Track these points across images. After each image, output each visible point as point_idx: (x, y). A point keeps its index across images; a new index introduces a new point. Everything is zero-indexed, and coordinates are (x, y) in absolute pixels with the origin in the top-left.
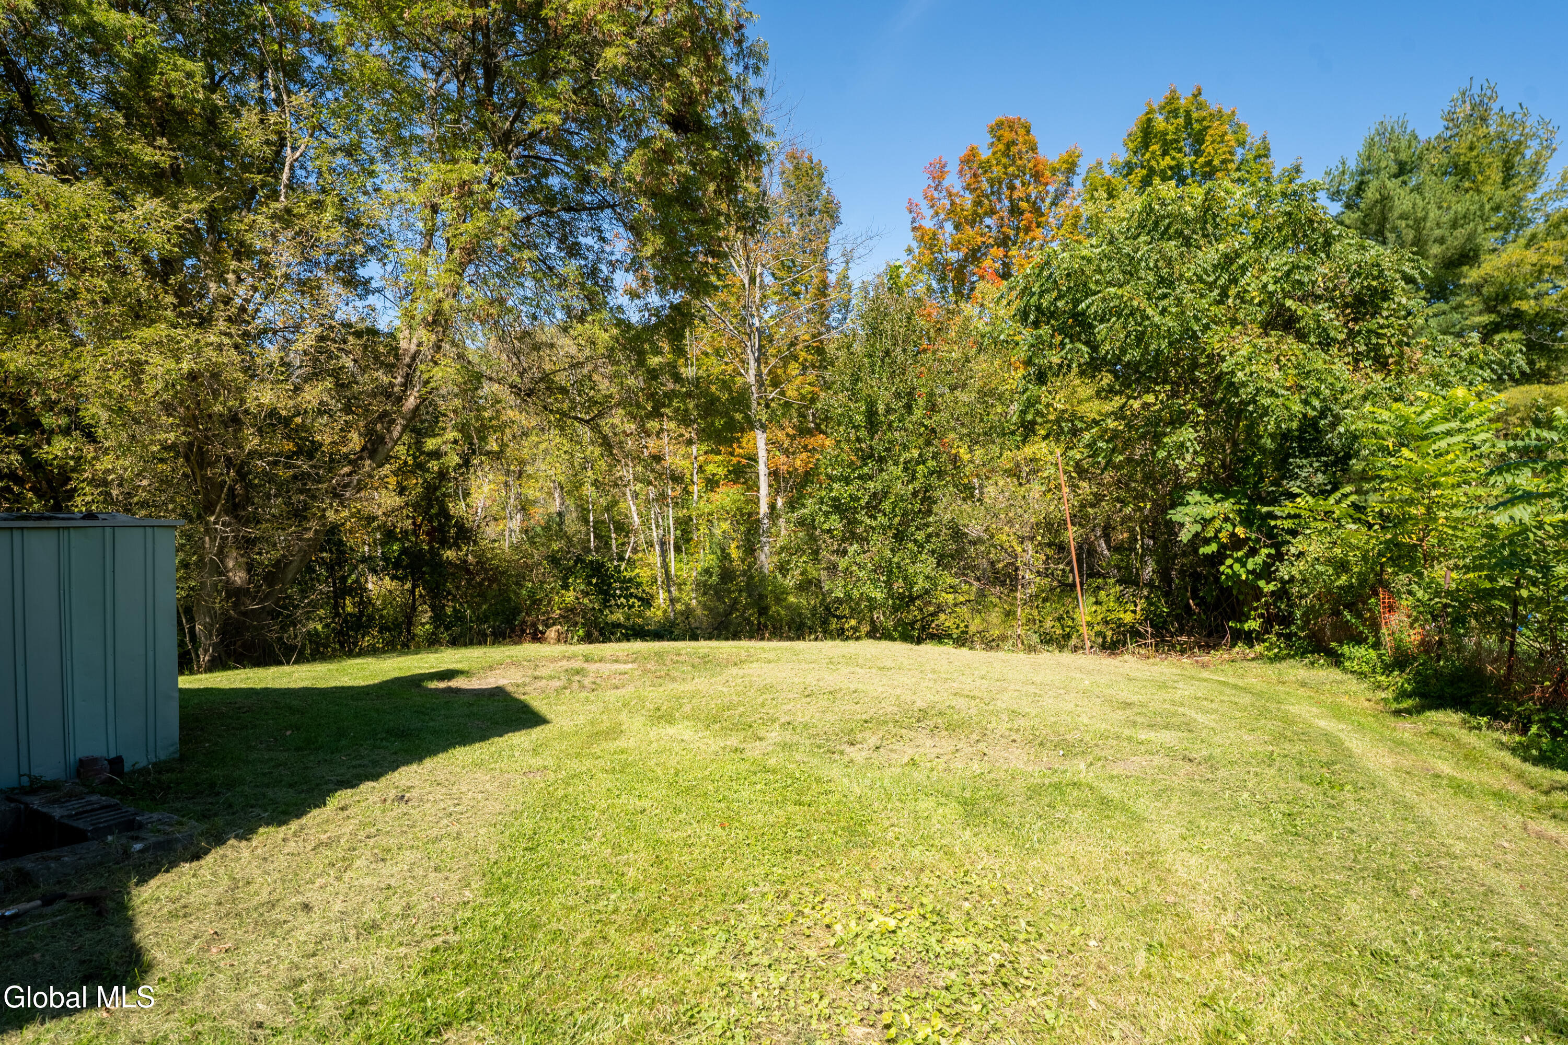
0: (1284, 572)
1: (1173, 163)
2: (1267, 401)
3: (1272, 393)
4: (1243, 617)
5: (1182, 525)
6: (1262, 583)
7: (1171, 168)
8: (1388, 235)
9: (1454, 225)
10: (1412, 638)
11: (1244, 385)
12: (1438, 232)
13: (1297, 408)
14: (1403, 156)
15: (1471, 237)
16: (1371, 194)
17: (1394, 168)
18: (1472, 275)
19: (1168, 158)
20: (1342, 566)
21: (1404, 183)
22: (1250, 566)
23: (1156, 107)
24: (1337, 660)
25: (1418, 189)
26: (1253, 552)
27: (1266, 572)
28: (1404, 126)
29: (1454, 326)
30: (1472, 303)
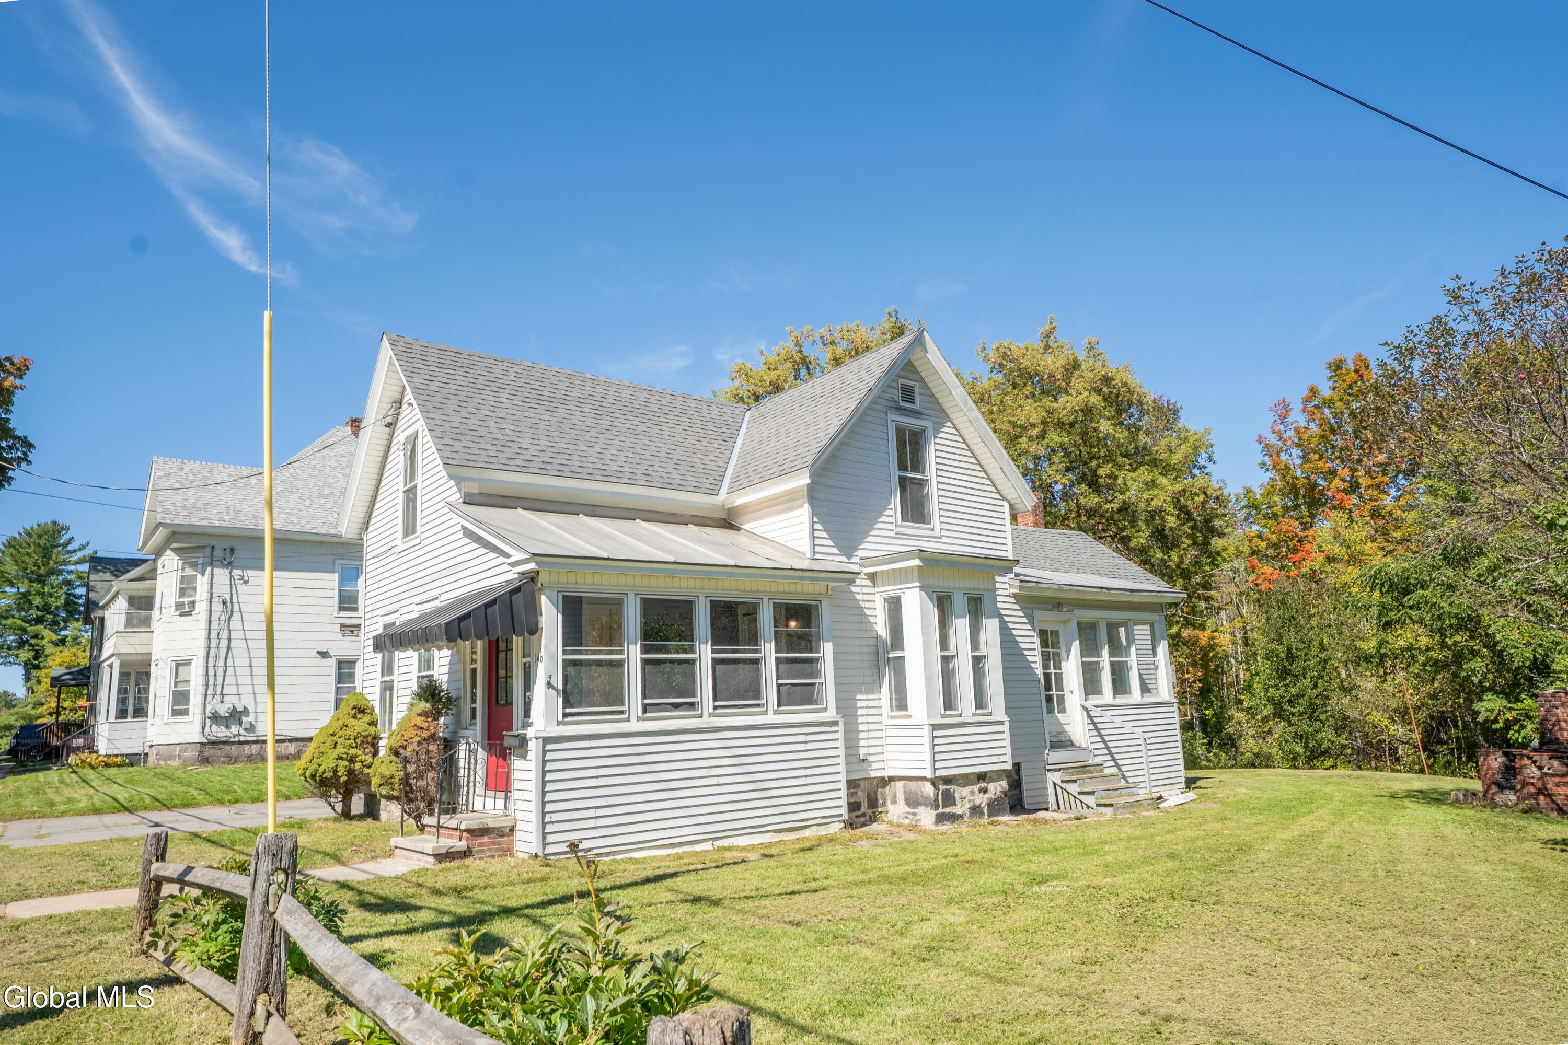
2: (1512, 651)
3: (1514, 646)
11: (1500, 641)
13: (1529, 654)
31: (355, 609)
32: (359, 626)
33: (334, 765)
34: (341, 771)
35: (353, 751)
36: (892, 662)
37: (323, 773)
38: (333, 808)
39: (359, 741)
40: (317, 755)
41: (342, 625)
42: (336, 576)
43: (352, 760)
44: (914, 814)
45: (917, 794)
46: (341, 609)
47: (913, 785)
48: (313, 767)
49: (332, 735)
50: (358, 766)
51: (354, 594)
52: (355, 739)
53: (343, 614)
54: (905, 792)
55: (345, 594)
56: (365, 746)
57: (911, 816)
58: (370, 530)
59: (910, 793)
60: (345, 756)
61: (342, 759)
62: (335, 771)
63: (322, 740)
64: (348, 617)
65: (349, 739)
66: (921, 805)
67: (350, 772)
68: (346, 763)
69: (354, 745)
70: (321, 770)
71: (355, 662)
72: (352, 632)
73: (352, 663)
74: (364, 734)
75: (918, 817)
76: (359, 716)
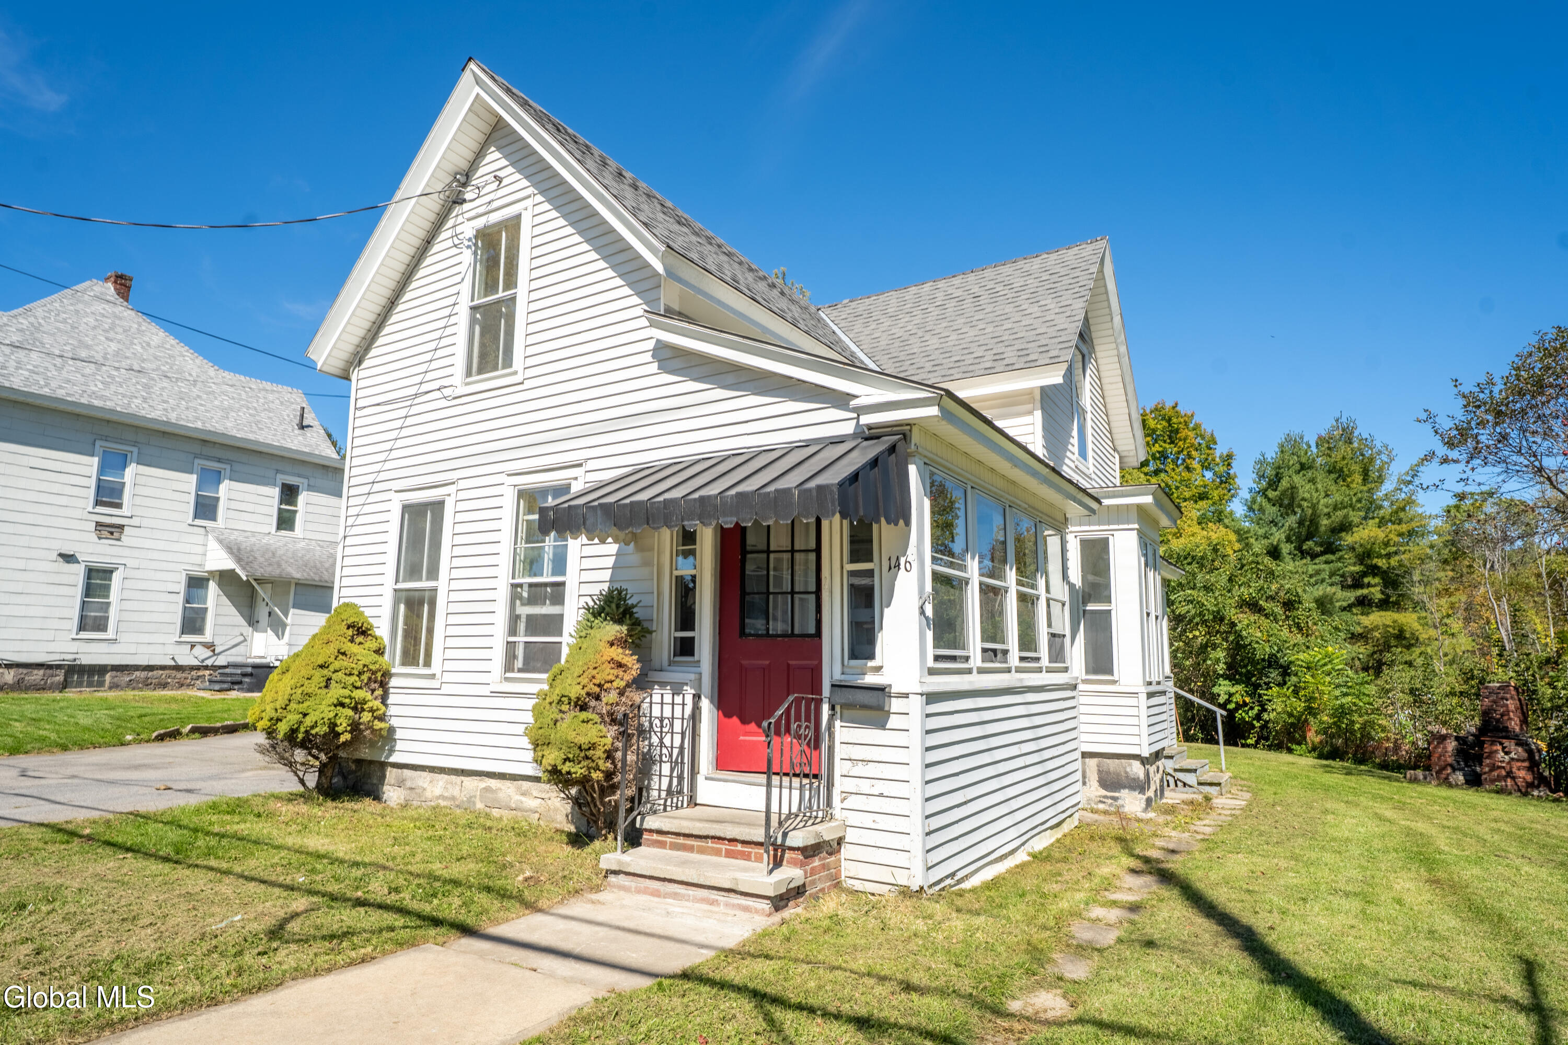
0: (1265, 716)
1: (1161, 449)
2: (1256, 646)
3: (1257, 642)
4: (1246, 738)
5: (1219, 695)
6: (1255, 722)
7: (1159, 452)
8: (1296, 509)
9: (1335, 508)
10: (1317, 739)
11: (1246, 638)
12: (1326, 510)
13: (1267, 649)
14: (1304, 460)
15: (1346, 516)
16: (1284, 484)
17: (1298, 467)
18: (1349, 539)
19: (1157, 445)
20: (1290, 715)
21: (1304, 475)
22: (1250, 714)
23: (1148, 411)
24: (1290, 751)
25: (1312, 481)
26: (1252, 708)
27: (1258, 717)
28: (1302, 438)
29: (1339, 570)
30: (1349, 556)
31: (119, 506)
32: (121, 527)
33: (332, 715)
34: (343, 725)
35: (359, 694)
36: (1087, 616)
37: (312, 727)
38: (302, 782)
39: (365, 677)
40: (298, 696)
41: (98, 524)
42: (95, 460)
43: (358, 707)
44: (1115, 799)
45: (1118, 775)
46: (98, 503)
47: (1112, 764)
48: (292, 718)
49: (321, 666)
50: (366, 717)
51: (117, 486)
52: (360, 674)
53: (100, 509)
54: (1100, 772)
55: (106, 485)
56: (373, 686)
57: (1110, 801)
58: (363, 366)
59: (1108, 773)
60: (347, 701)
61: (342, 705)
62: (333, 725)
63: (305, 672)
64: (108, 515)
65: (351, 674)
66: (1124, 787)
67: (355, 727)
68: (350, 713)
69: (359, 684)
70: (308, 721)
71: (111, 572)
72: (112, 533)
73: (107, 573)
74: (373, 667)
75: (1120, 802)
76: (360, 639)
